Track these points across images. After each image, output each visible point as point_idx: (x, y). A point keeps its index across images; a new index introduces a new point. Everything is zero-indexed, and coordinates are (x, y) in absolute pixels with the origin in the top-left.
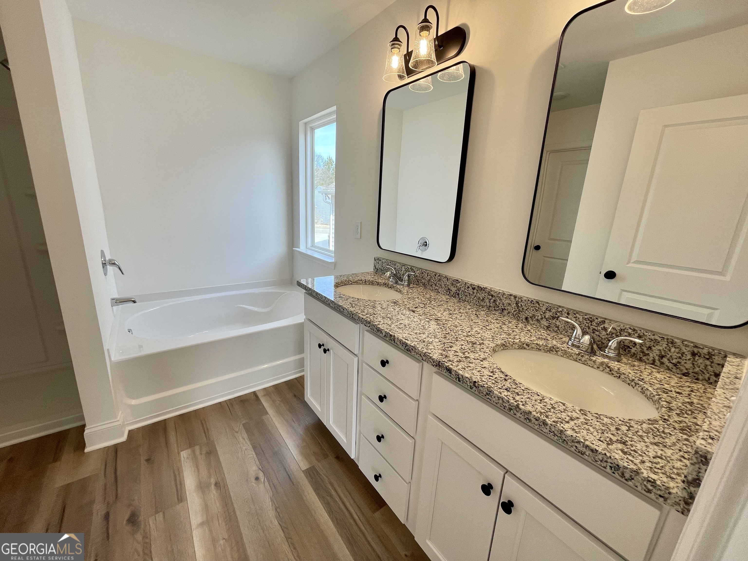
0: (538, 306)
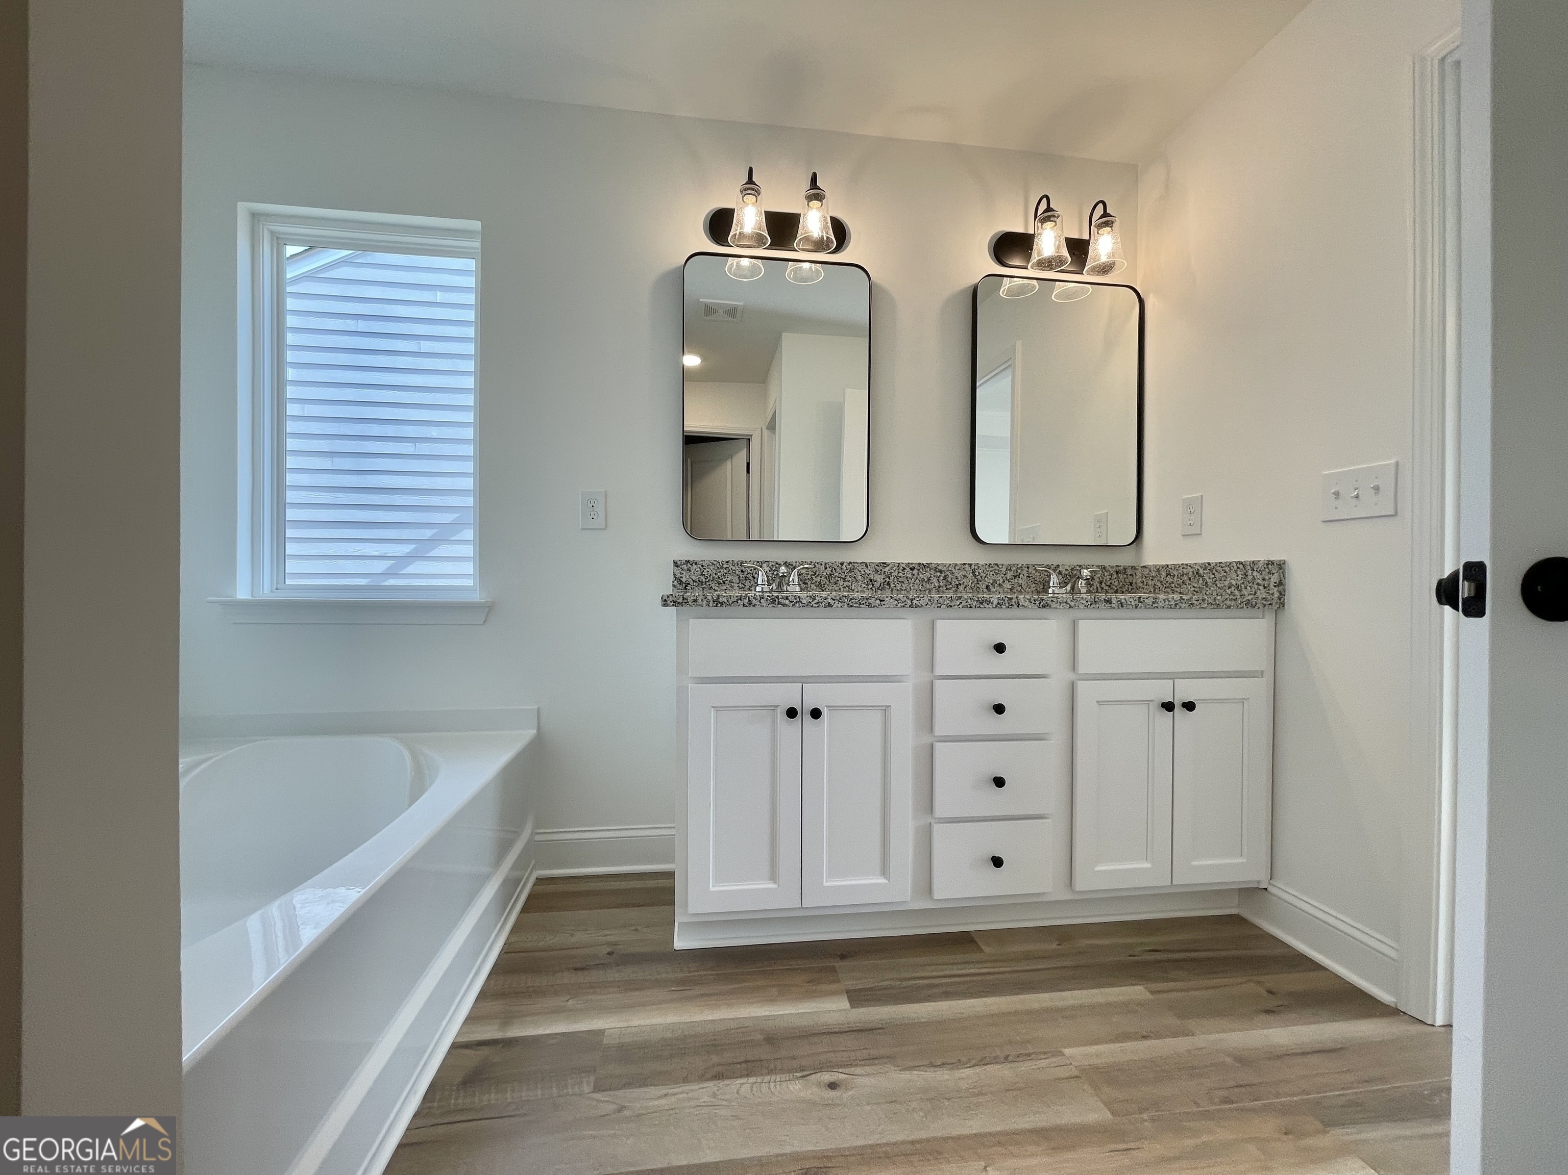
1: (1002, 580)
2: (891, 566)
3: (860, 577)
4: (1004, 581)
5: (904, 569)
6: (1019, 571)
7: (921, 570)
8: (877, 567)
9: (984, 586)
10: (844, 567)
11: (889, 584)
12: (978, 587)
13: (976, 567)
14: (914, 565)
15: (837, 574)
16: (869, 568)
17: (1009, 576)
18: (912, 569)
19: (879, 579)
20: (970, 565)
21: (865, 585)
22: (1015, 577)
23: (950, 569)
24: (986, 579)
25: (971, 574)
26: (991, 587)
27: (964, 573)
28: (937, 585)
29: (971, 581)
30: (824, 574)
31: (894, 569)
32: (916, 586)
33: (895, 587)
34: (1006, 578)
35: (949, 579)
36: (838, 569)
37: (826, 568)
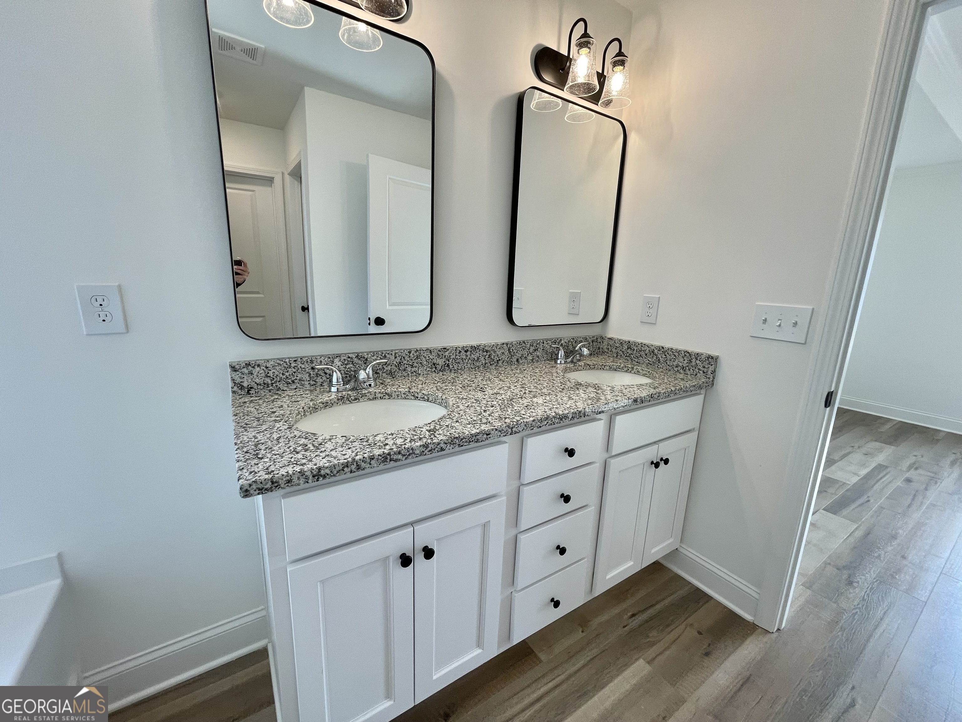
0: (524, 345)
1: (527, 354)
2: (450, 350)
3: (425, 363)
4: (528, 355)
5: (460, 352)
6: (538, 346)
7: (473, 352)
8: (439, 353)
9: (515, 360)
10: (411, 354)
11: (448, 366)
12: (511, 361)
13: (511, 346)
14: (467, 348)
15: (406, 362)
16: (433, 354)
17: (532, 349)
18: (466, 351)
19: (441, 362)
20: (507, 344)
21: (428, 369)
22: (535, 350)
23: (493, 348)
24: (517, 354)
25: (507, 352)
26: (520, 360)
27: (503, 351)
28: (484, 362)
29: (507, 357)
30: (395, 363)
31: (453, 352)
32: (469, 365)
33: (453, 367)
34: (530, 352)
35: (492, 357)
36: (406, 358)
37: (396, 358)
